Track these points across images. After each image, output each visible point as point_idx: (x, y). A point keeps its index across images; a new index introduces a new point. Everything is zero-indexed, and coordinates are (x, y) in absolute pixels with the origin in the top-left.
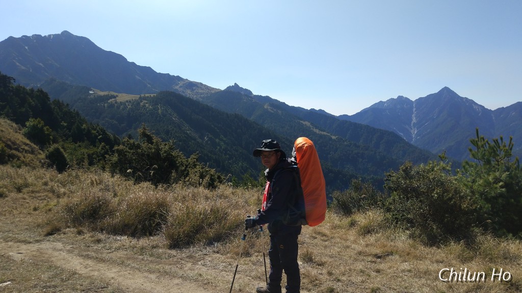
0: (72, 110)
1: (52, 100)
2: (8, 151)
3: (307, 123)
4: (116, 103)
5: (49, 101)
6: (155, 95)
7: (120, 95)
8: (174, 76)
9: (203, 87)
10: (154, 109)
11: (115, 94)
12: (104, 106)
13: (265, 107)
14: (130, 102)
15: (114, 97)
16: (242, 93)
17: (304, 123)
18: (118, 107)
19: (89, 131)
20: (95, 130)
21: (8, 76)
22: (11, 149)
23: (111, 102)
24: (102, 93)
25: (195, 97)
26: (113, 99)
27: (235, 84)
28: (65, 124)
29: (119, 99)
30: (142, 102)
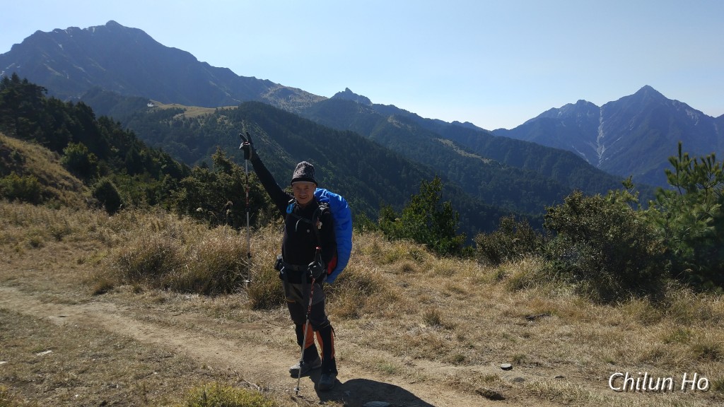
0: (125, 131)
1: (97, 116)
2: (43, 188)
3: (448, 142)
4: (184, 119)
5: (94, 118)
6: (237, 107)
7: (189, 108)
8: (262, 80)
9: (303, 95)
10: (236, 127)
11: (182, 107)
12: (169, 125)
13: (389, 121)
14: (203, 117)
15: (182, 111)
16: (357, 101)
17: (444, 142)
18: (187, 126)
19: (149, 159)
20: (157, 157)
21: (38, 85)
22: (46, 184)
23: (178, 118)
24: (165, 107)
25: (290, 109)
26: (180, 115)
27: (347, 88)
28: (117, 150)
29: (188, 115)
30: (219, 117)
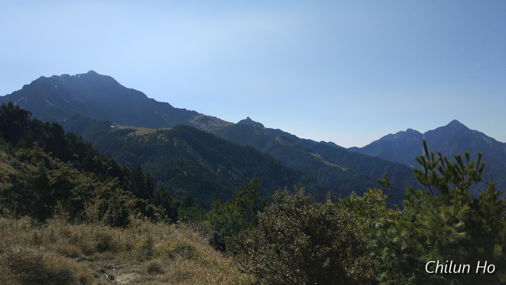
0: (85, 142)
3: (318, 155)
4: (135, 136)
5: (64, 133)
6: (172, 128)
7: (139, 129)
8: (190, 111)
9: (217, 121)
10: (170, 142)
11: (134, 128)
12: (124, 140)
13: (276, 139)
14: (148, 135)
15: (134, 131)
16: (255, 126)
17: (314, 155)
18: (137, 140)
21: (26, 110)
23: (130, 135)
24: (122, 128)
26: (132, 133)
27: (248, 117)
28: (77, 156)
29: (138, 133)
30: (159, 135)
